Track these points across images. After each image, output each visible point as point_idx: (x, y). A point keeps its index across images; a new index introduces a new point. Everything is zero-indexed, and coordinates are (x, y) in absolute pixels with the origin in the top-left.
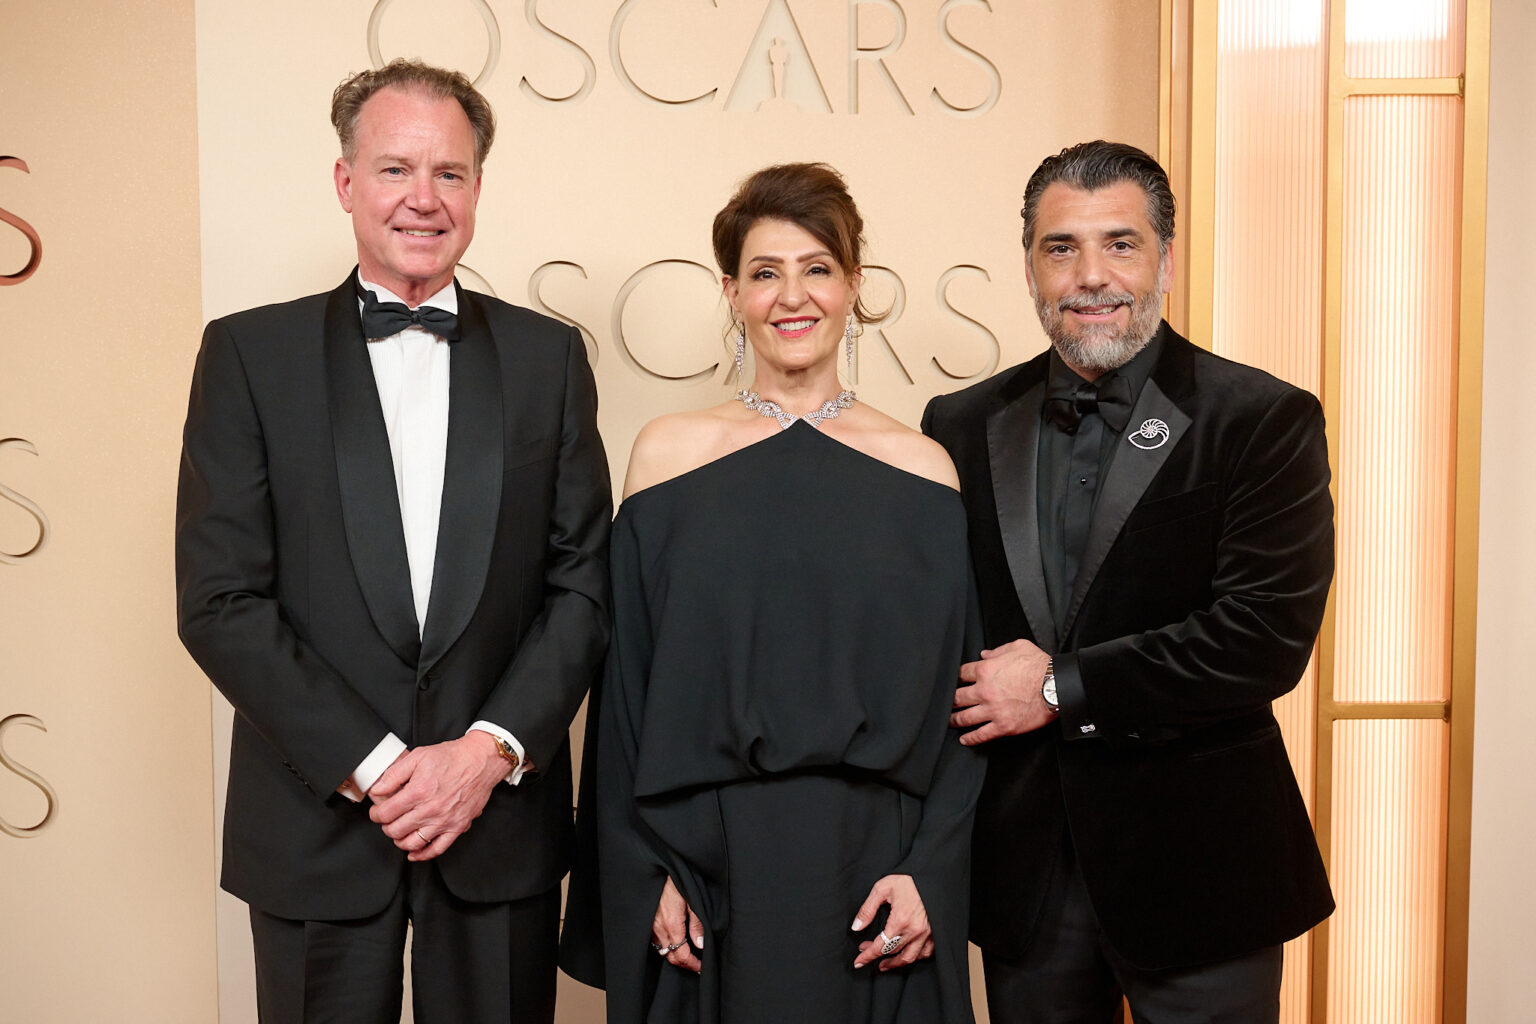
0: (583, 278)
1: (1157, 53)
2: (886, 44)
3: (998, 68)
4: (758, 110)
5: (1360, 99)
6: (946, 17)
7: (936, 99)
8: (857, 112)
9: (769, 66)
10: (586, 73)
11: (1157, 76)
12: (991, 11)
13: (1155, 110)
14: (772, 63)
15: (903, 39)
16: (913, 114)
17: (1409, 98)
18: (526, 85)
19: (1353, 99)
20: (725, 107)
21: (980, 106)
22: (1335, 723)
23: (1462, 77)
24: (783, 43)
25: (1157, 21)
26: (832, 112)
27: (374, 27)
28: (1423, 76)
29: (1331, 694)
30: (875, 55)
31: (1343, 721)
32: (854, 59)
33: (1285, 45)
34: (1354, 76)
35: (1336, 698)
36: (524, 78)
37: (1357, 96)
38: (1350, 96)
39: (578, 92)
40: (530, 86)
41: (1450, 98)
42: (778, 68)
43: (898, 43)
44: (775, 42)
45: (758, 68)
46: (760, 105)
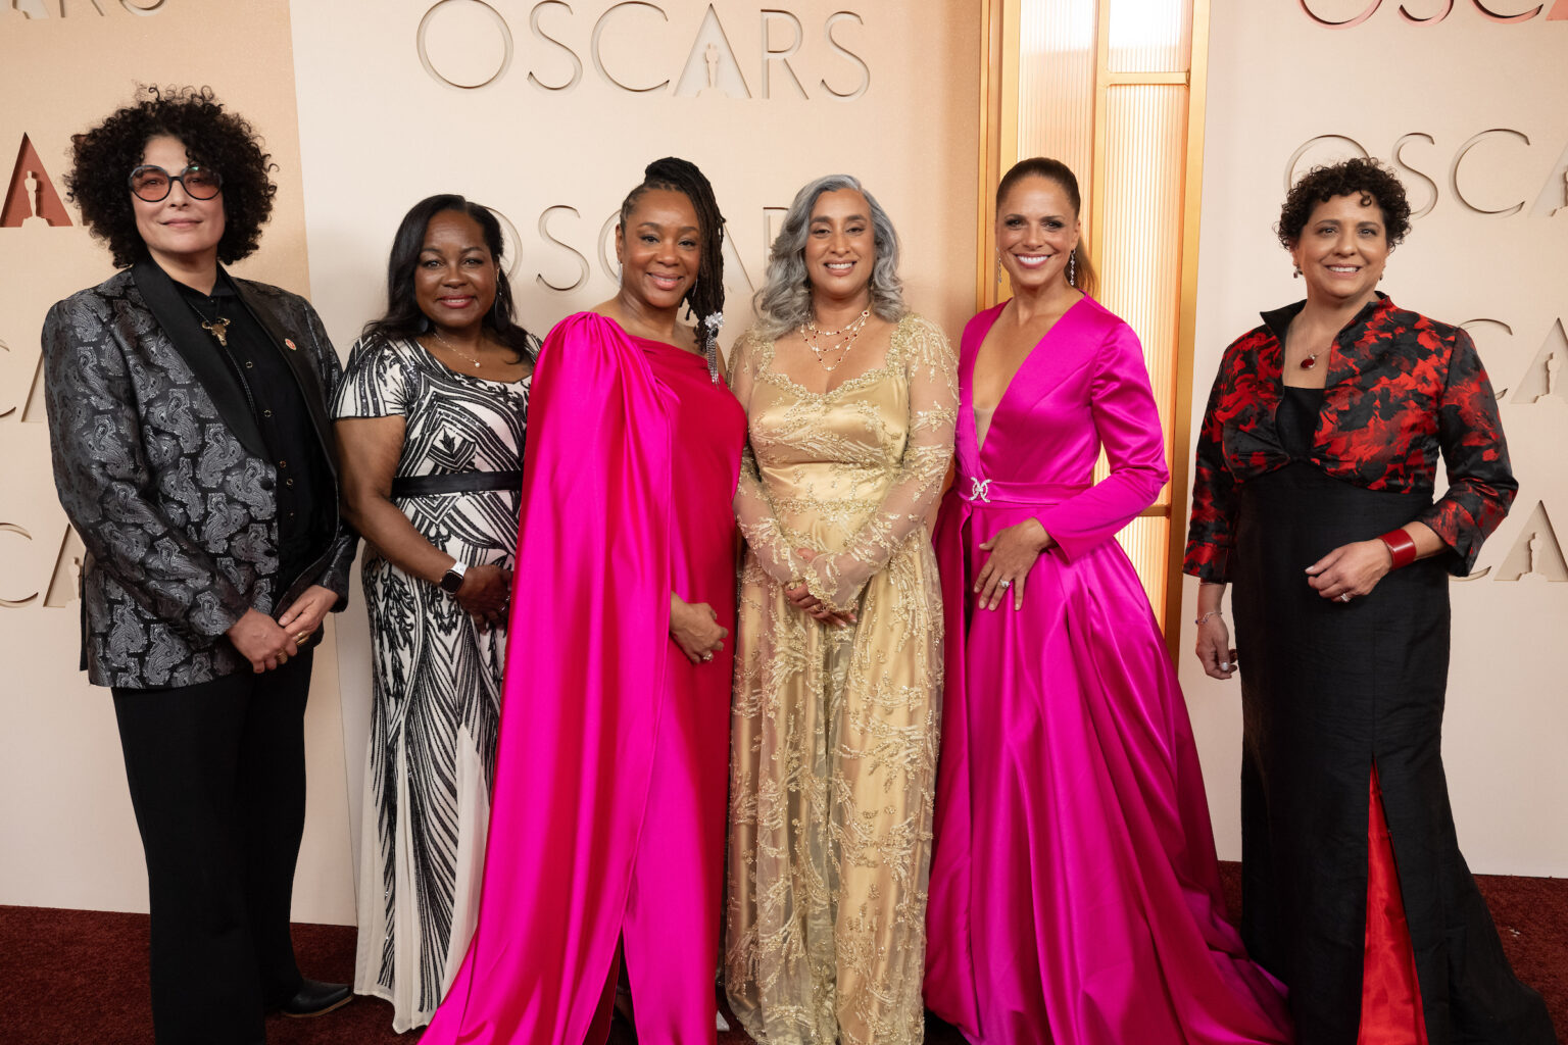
0: (577, 218)
4: (698, 96)
5: (1118, 87)
7: (824, 89)
8: (768, 97)
9: (706, 64)
14: (708, 62)
15: (801, 42)
17: (1152, 87)
19: (1113, 87)
20: (675, 94)
23: (1189, 71)
24: (715, 47)
27: (422, 34)
28: (1162, 70)
30: (782, 56)
32: (766, 59)
33: (1067, 49)
34: (1114, 71)
37: (1116, 85)
38: (1111, 85)
41: (1181, 87)
42: (712, 65)
43: (797, 46)
44: (709, 46)
45: (698, 65)
46: (699, 92)
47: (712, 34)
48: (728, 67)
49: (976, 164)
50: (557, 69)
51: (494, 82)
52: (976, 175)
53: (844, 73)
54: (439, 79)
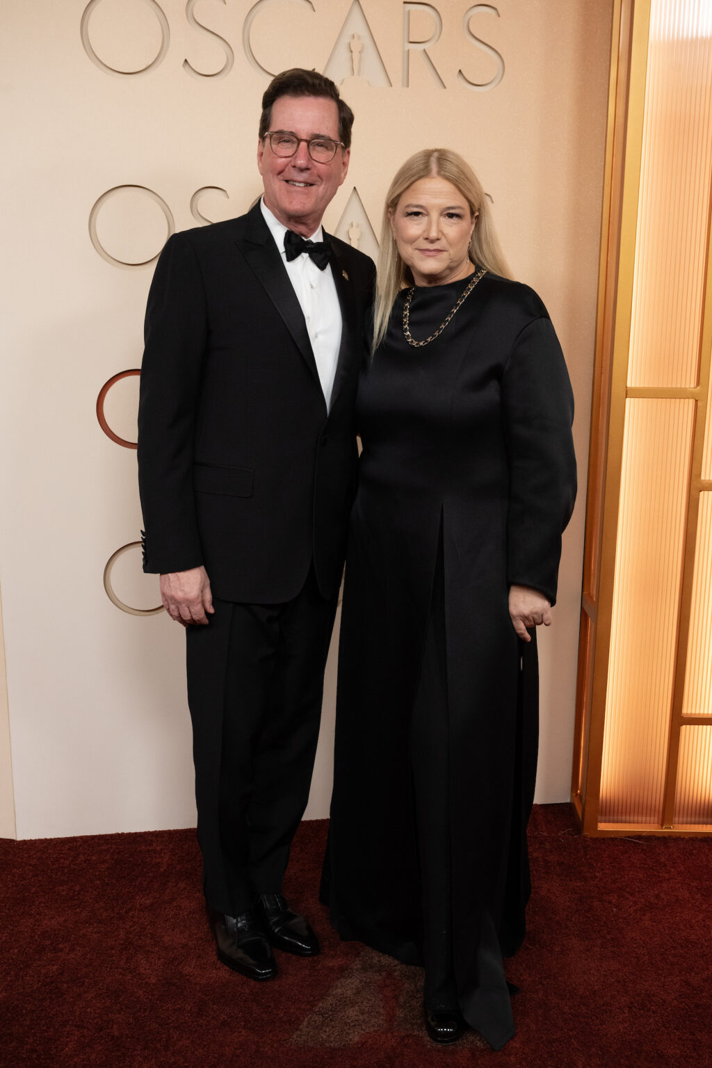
0: (227, 198)
1: (609, 48)
2: (429, 38)
3: (503, 58)
4: (342, 84)
6: (470, 19)
7: (461, 78)
8: (408, 86)
9: (349, 54)
10: (228, 58)
11: (608, 63)
12: (499, 16)
13: (607, 87)
14: (352, 52)
15: (440, 36)
16: (445, 88)
18: (187, 66)
21: (491, 82)
22: (702, 493)
24: (359, 37)
25: (610, 24)
26: (391, 86)
27: (85, 21)
29: (700, 475)
30: (421, 47)
31: (706, 492)
32: (407, 49)
35: (703, 478)
36: (186, 60)
39: (221, 71)
40: (189, 65)
42: (355, 55)
43: (436, 38)
44: (354, 37)
45: (343, 53)
46: (343, 80)
47: (357, 26)
48: (370, 54)
49: (603, 153)
50: (211, 57)
51: (152, 69)
52: (603, 164)
53: (480, 63)
54: (100, 65)
